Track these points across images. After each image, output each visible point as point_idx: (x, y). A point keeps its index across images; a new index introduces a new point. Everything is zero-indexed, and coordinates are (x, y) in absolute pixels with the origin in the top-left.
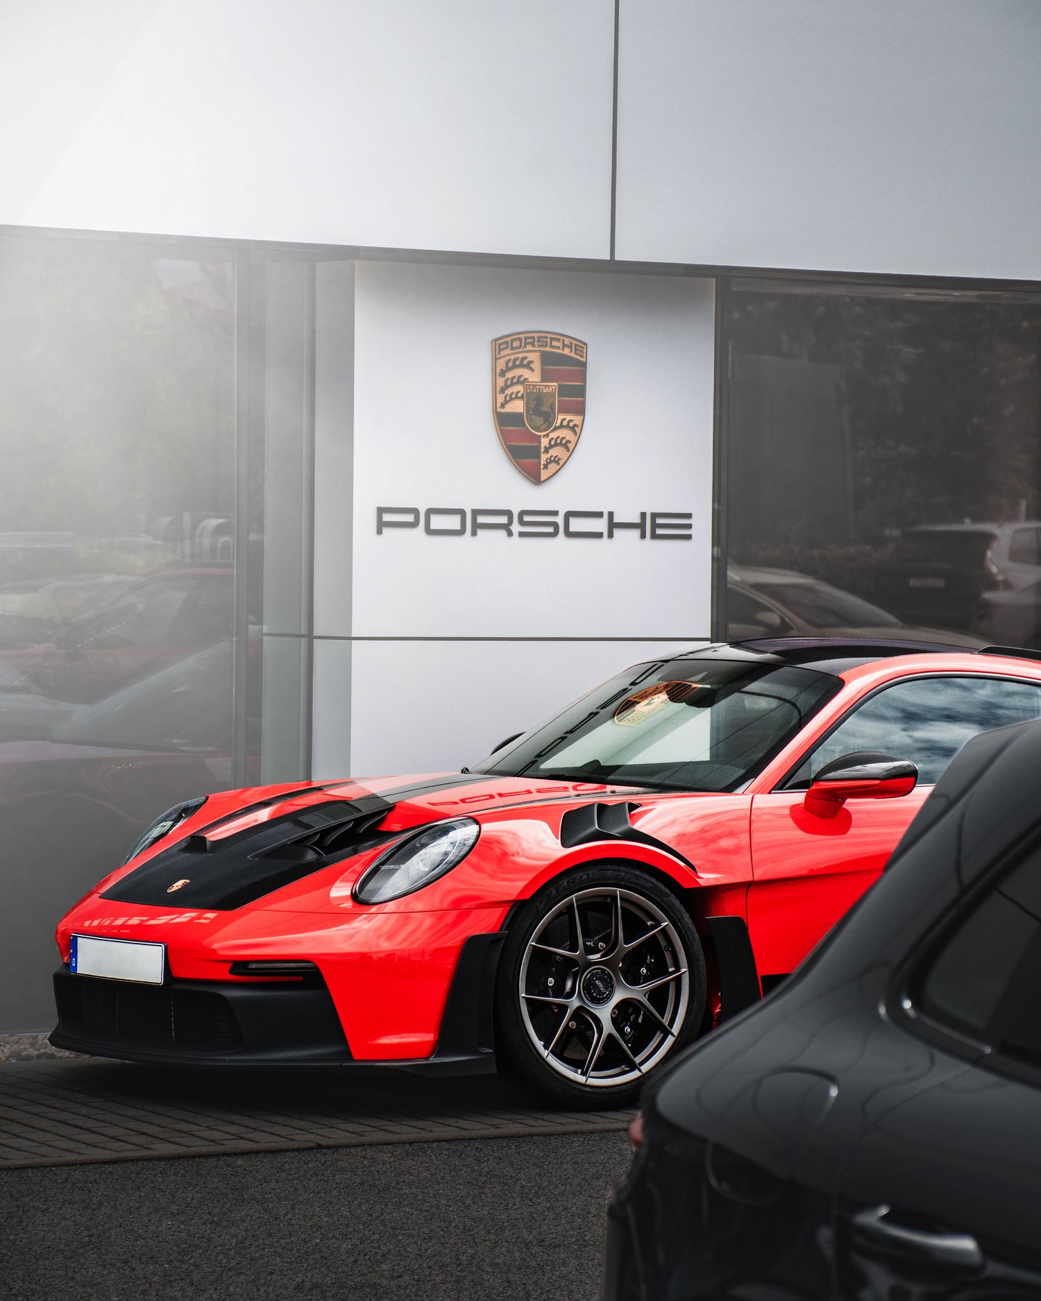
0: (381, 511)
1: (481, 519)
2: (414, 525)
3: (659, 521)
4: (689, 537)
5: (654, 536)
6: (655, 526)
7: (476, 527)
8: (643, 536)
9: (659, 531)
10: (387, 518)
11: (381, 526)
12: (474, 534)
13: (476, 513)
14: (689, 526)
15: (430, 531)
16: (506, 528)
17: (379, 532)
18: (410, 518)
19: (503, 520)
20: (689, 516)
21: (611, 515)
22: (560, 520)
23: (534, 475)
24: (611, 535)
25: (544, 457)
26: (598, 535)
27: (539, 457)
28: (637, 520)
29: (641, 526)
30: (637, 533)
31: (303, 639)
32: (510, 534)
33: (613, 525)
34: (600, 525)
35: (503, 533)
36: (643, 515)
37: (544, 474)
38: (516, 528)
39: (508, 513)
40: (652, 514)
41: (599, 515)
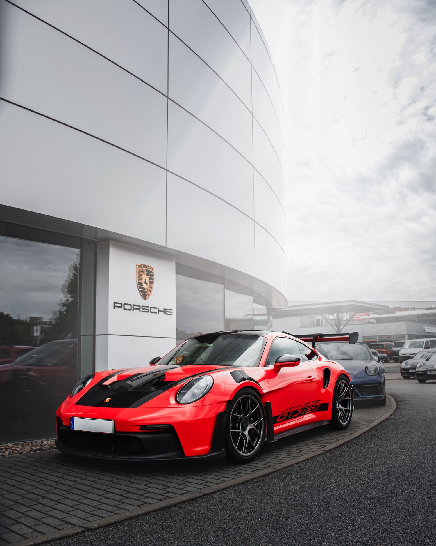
0: (115, 303)
1: (135, 307)
2: (121, 307)
3: (167, 310)
4: (172, 315)
5: (166, 314)
6: (166, 312)
7: (134, 309)
8: (164, 314)
9: (167, 313)
10: (116, 305)
11: (115, 307)
12: (133, 310)
13: (134, 305)
14: (172, 312)
15: (125, 309)
16: (139, 309)
17: (114, 308)
18: (120, 305)
19: (138, 307)
20: (172, 310)
21: (158, 308)
22: (149, 308)
23: (144, 297)
24: (158, 313)
25: (146, 294)
26: (156, 313)
27: (145, 293)
28: (163, 310)
29: (163, 311)
30: (163, 313)
31: (92, 336)
32: (140, 311)
33: (159, 311)
34: (156, 310)
35: (138, 311)
36: (164, 309)
37: (146, 297)
38: (141, 310)
39: (139, 306)
40: (166, 309)
41: (156, 308)
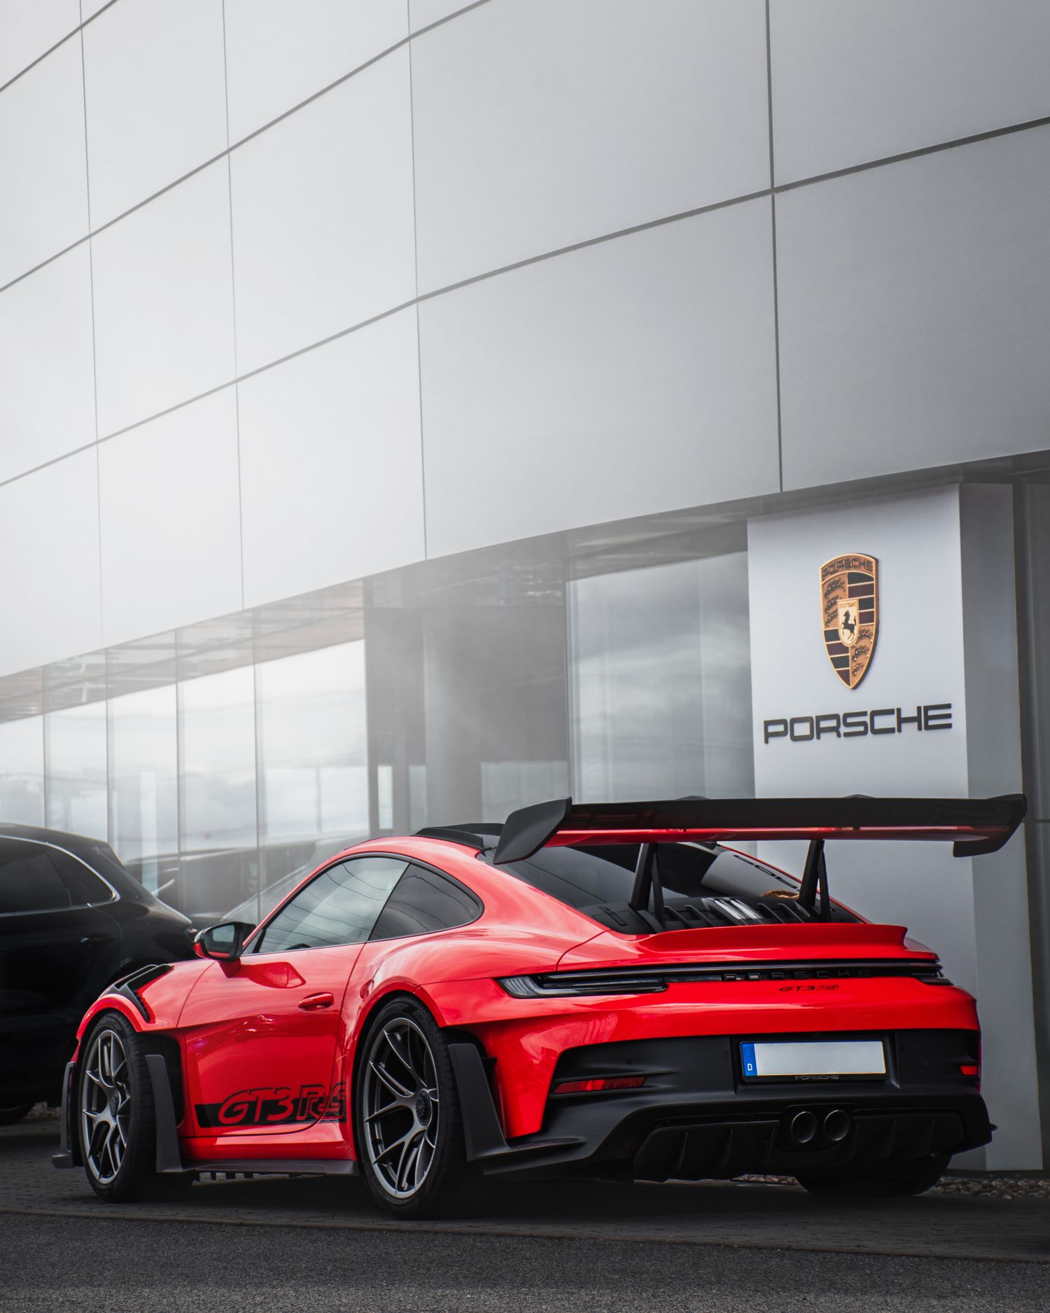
0: (767, 724)
1: (822, 724)
2: (784, 734)
3: (931, 713)
4: (949, 726)
5: (928, 728)
6: (928, 718)
7: (821, 731)
8: (920, 728)
9: (931, 723)
10: (772, 729)
11: (768, 736)
12: (819, 738)
13: (819, 719)
14: (949, 716)
15: (794, 738)
16: (835, 729)
17: (766, 742)
18: (782, 728)
19: (833, 723)
20: (948, 706)
21: (899, 710)
22: (867, 719)
24: (900, 730)
25: (854, 665)
26: (891, 731)
27: (850, 665)
28: (915, 714)
29: (917, 719)
30: (915, 725)
32: (839, 735)
33: (901, 721)
34: (893, 721)
35: (834, 734)
36: (919, 708)
37: (853, 680)
38: (843, 729)
39: (839, 717)
40: (925, 707)
41: (893, 712)
